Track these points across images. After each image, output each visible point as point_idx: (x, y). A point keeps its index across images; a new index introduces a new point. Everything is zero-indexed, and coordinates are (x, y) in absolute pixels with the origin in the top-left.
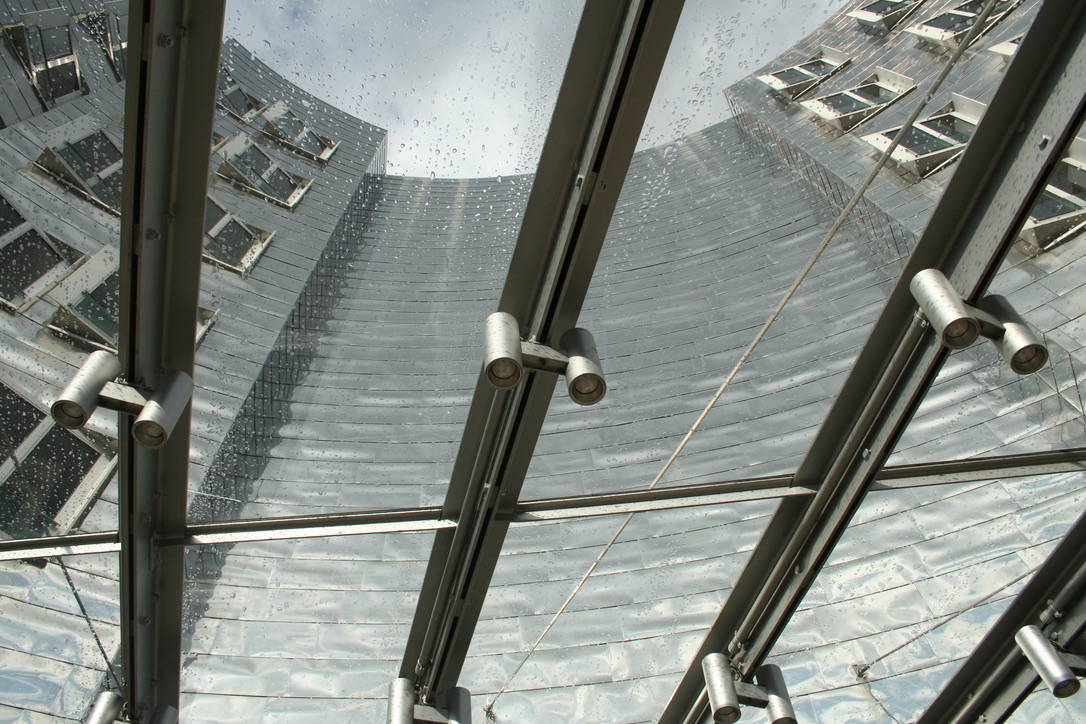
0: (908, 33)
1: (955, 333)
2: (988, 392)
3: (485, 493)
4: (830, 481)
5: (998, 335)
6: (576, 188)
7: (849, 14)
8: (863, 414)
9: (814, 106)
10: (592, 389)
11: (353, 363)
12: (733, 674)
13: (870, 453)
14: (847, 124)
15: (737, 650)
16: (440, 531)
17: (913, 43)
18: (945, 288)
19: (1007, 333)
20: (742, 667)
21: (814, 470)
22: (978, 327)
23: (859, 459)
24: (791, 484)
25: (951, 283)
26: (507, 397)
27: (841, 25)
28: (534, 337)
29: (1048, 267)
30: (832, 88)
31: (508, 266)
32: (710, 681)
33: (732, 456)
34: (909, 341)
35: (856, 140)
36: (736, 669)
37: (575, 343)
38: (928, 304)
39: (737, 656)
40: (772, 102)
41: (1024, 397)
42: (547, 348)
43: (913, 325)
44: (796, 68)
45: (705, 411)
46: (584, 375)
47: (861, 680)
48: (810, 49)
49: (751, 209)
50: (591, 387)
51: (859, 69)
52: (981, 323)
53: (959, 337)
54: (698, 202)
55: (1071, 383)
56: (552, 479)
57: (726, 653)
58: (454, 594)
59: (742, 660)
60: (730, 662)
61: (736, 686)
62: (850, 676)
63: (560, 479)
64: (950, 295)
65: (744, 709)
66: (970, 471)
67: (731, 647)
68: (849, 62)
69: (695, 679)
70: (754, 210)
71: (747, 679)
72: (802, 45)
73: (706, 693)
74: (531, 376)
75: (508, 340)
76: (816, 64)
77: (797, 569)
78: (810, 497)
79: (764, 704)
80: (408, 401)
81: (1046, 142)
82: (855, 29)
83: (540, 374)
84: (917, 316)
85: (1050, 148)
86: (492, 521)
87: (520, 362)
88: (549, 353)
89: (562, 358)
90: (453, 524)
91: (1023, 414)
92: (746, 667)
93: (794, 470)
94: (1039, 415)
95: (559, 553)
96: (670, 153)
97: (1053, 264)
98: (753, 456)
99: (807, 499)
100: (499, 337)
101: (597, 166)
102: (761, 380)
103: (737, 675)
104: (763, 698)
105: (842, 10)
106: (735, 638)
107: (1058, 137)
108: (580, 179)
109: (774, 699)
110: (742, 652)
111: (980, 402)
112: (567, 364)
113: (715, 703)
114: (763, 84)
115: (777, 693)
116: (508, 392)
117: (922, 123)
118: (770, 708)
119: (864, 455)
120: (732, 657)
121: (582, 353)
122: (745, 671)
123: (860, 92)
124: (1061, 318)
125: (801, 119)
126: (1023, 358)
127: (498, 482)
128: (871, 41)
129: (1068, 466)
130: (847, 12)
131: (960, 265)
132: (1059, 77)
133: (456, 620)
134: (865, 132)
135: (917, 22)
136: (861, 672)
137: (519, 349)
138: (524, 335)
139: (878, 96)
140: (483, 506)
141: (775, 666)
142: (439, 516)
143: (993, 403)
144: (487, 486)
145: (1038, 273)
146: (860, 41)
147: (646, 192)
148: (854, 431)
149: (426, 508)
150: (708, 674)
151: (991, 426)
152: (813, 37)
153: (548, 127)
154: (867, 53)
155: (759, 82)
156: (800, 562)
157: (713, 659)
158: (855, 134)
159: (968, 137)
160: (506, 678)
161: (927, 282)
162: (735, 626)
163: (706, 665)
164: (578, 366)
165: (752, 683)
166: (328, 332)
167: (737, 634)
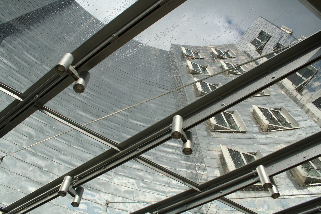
0: (220, 62)
1: (175, 134)
2: (181, 155)
3: (35, 97)
4: (125, 151)
5: (185, 141)
6: (111, 37)
7: (211, 48)
8: (143, 140)
9: (189, 63)
10: (80, 89)
11: (30, 42)
12: (71, 184)
13: (139, 150)
14: (193, 72)
15: (76, 179)
16: (17, 100)
17: (220, 65)
18: (181, 123)
19: (187, 142)
20: (74, 184)
21: (123, 146)
22: (181, 136)
23: (135, 150)
24: (116, 146)
25: (183, 123)
26: (58, 77)
27: (208, 49)
28: (75, 66)
29: (212, 135)
30: (196, 61)
31: (81, 44)
32: (64, 182)
33: (113, 132)
34: (165, 130)
35: (192, 77)
36: (73, 183)
37: (84, 75)
38: (174, 124)
39: (75, 180)
40: (180, 55)
41: (188, 161)
42: (76, 71)
43: (168, 126)
44: (192, 51)
45: (109, 115)
46: (80, 84)
47: (106, 205)
48: (198, 49)
49: (157, 76)
50: (80, 88)
51: (204, 62)
52: (183, 136)
53: (176, 136)
54: (147, 65)
55: (199, 164)
56: (62, 107)
57: (73, 178)
58: (9, 119)
59: (76, 182)
60: (72, 181)
61: (70, 188)
62: (103, 202)
63: (64, 109)
64: (180, 125)
65: (68, 195)
66: (159, 169)
67: (75, 177)
68: (204, 59)
69: (60, 180)
70: (159, 77)
71: (74, 188)
72: (196, 47)
73: (60, 186)
74: (68, 76)
75: (68, 62)
76: (196, 54)
77: (104, 167)
78: (118, 152)
79: (74, 196)
80: (37, 62)
81: (223, 105)
82: (210, 52)
83: (70, 76)
84: (171, 125)
85: (223, 107)
86: (32, 106)
87: (66, 70)
88: (76, 73)
89: (78, 76)
90: (21, 100)
91: (185, 165)
92: (76, 184)
93: (119, 143)
94: (188, 167)
95: (51, 127)
96: (141, 46)
97: (214, 135)
98: (117, 135)
99: (117, 152)
100: (65, 60)
101: (119, 35)
102: (131, 118)
103: (72, 185)
104: (75, 195)
105: (210, 46)
106: (77, 175)
107: (226, 106)
108: (114, 36)
109: (77, 196)
110: (77, 180)
111: (178, 156)
112: (78, 79)
113: (61, 189)
114: (182, 49)
115: (79, 195)
116: (59, 76)
117: (209, 84)
118: (75, 198)
119: (137, 150)
120: (74, 180)
121: (84, 79)
122: (75, 185)
123: (201, 67)
124: (207, 149)
125: (184, 64)
126: (186, 150)
127: (41, 97)
128: (211, 58)
129: (182, 181)
130: (211, 47)
131: (188, 120)
132: (235, 93)
133: (4, 126)
134: (195, 77)
135: (224, 61)
136: (107, 203)
137: (69, 66)
138: (73, 64)
139: (204, 71)
140: (33, 101)
141: (83, 188)
142: (19, 96)
143: (180, 158)
144: (37, 96)
145: (209, 135)
146: (209, 56)
147: (128, 51)
148: (139, 143)
149: (17, 91)
150: (65, 180)
151: (176, 163)
152: (200, 47)
153: (116, 17)
154: (209, 60)
155: (181, 48)
156: (105, 166)
157: (68, 177)
158: (193, 76)
159: (209, 92)
160: (14, 151)
161: (178, 119)
162: (79, 173)
163: (66, 178)
164: (81, 81)
165: (74, 189)
166: (29, 29)
167: (79, 175)
